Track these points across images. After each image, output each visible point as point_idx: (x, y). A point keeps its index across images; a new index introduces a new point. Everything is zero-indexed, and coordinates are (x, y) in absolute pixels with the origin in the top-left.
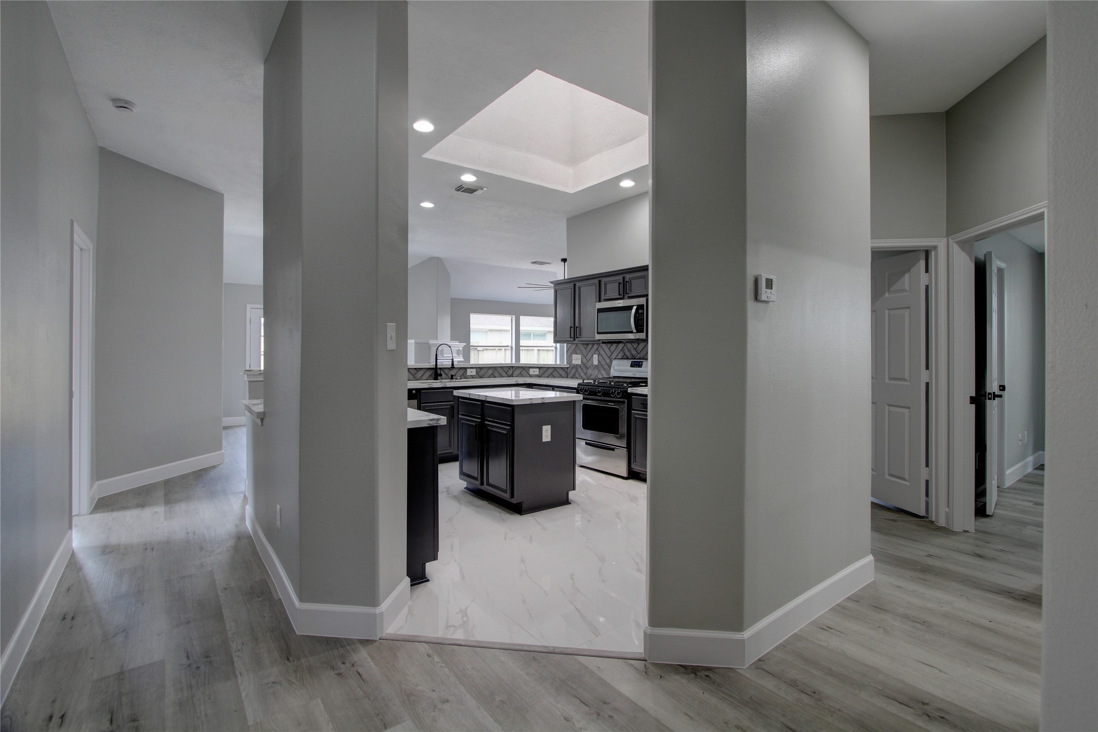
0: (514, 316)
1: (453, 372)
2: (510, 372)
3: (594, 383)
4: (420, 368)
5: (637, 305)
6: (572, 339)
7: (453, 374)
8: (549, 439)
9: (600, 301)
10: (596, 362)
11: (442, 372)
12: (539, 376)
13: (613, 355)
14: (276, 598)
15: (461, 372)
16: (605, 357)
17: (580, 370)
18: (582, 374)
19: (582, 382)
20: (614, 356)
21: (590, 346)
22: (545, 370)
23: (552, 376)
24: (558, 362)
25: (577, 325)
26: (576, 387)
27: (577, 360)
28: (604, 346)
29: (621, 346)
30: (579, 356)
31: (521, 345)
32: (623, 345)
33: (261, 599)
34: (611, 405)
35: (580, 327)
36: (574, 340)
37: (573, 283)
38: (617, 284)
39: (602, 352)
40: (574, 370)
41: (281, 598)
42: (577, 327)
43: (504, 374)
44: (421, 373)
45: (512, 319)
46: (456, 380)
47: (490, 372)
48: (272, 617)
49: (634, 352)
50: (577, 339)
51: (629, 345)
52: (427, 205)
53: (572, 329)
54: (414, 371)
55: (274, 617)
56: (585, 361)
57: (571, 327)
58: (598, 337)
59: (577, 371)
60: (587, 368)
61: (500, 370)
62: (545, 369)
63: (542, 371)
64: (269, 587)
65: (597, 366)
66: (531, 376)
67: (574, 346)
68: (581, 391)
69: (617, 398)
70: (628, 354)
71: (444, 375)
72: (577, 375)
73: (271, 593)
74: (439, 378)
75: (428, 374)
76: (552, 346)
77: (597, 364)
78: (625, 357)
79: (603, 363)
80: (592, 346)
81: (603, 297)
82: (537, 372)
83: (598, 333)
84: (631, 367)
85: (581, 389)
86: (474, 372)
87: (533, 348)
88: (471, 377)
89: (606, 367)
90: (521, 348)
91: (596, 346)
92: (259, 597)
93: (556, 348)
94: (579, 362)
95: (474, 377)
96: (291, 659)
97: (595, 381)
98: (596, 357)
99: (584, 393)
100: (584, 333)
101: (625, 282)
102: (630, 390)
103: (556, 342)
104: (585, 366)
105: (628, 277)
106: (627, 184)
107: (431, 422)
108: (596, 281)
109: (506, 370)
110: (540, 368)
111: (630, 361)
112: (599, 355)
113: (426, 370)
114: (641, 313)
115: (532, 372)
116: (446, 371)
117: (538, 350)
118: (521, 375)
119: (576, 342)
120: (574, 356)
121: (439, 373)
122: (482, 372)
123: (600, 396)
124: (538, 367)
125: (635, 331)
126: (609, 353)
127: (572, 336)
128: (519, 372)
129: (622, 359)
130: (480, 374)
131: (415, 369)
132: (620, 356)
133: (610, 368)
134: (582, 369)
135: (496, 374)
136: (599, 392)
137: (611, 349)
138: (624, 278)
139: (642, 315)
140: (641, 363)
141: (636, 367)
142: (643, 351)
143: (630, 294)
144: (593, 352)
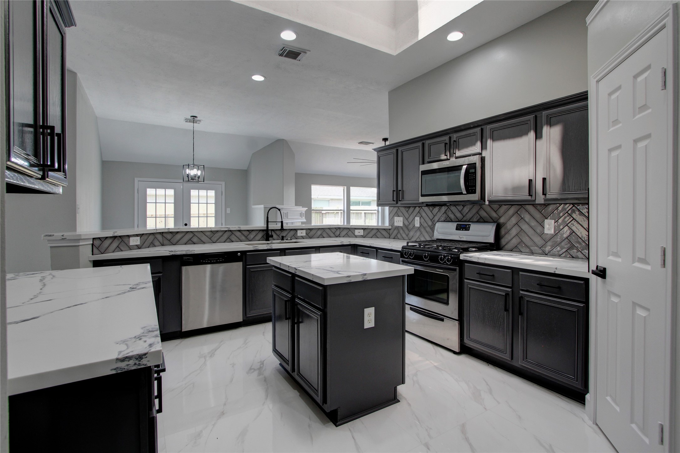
0: (345, 187)
1: (284, 234)
2: (338, 233)
3: (420, 247)
4: (253, 230)
5: (468, 164)
6: (395, 202)
7: (284, 235)
8: (372, 325)
9: (423, 163)
10: (417, 224)
11: (273, 233)
12: (363, 237)
13: (436, 217)
15: (292, 233)
16: (427, 219)
17: (401, 231)
18: (404, 236)
19: (406, 245)
20: (436, 219)
21: (412, 209)
22: (369, 232)
23: (375, 236)
24: (380, 224)
25: (400, 188)
26: (401, 250)
27: (399, 222)
28: (426, 209)
29: (444, 209)
30: (401, 219)
31: (351, 209)
32: (446, 208)
34: (439, 272)
35: (403, 191)
36: (397, 203)
37: (396, 149)
38: (443, 145)
39: (424, 214)
40: (396, 232)
42: (399, 190)
43: (332, 235)
44: (254, 234)
45: (344, 189)
46: (287, 241)
47: (319, 233)
49: (459, 215)
50: (399, 202)
51: (453, 208)
52: (258, 78)
53: (395, 193)
54: (247, 233)
56: (406, 223)
57: (394, 191)
58: (422, 199)
59: (399, 232)
60: (409, 230)
61: (328, 231)
62: (369, 230)
63: (367, 232)
65: (419, 228)
66: (356, 237)
67: (396, 209)
68: (405, 255)
69: (447, 264)
70: (452, 216)
71: (275, 236)
72: (399, 236)
74: (270, 239)
75: (260, 235)
76: (375, 210)
77: (419, 226)
78: (448, 219)
79: (425, 225)
80: (413, 208)
81: (427, 160)
82: (361, 232)
83: (422, 196)
84: (456, 230)
85: (406, 252)
86: (303, 233)
87: (361, 212)
88: (301, 238)
89: (428, 229)
90: (351, 212)
91: (417, 209)
93: (378, 211)
94: (401, 224)
95: (304, 237)
97: (420, 245)
98: (417, 220)
99: (409, 257)
100: (406, 196)
101: (452, 142)
102: (462, 257)
103: (378, 205)
104: (407, 227)
105: (455, 136)
106: (455, 36)
107: (123, 365)
108: (420, 144)
109: (334, 231)
110: (364, 229)
111: (455, 225)
112: (421, 217)
113: (257, 232)
114: (472, 173)
115: (357, 232)
116: (278, 232)
117: (365, 213)
118: (347, 236)
119: (399, 205)
120: (396, 219)
121: (270, 234)
122: (312, 233)
123: (427, 261)
124: (362, 229)
125: (464, 192)
126: (431, 216)
127: (395, 199)
128: (346, 233)
129: (444, 221)
130: (309, 235)
131: (248, 230)
132: (443, 219)
133: (433, 232)
134: (403, 230)
135: (325, 235)
136: (425, 257)
137: (433, 212)
138: (450, 138)
139: (473, 175)
140: (468, 226)
141: (463, 230)
142: (469, 213)
143: (458, 153)
144: (415, 214)
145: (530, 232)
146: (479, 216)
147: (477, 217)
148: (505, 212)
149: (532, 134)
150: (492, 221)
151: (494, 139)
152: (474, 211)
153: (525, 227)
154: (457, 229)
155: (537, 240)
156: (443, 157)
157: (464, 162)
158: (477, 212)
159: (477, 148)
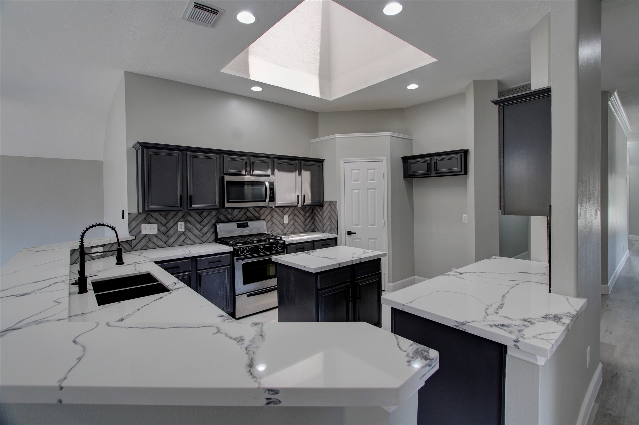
5: (268, 182)
10: (181, 229)
14: (597, 405)
16: (195, 223)
17: (155, 240)
18: (160, 243)
21: (172, 214)
25: (190, 193)
27: (151, 229)
30: (154, 226)
33: (609, 412)
35: (193, 197)
37: (181, 152)
39: (190, 219)
40: (144, 241)
41: (594, 402)
42: (190, 196)
48: (610, 395)
55: (609, 394)
56: (164, 229)
57: (181, 196)
58: (228, 205)
59: (150, 241)
60: (168, 237)
64: (596, 416)
67: (144, 215)
68: (241, 253)
69: (279, 250)
70: (229, 218)
72: (150, 245)
73: (598, 411)
77: (184, 231)
79: (193, 228)
80: (174, 213)
83: (228, 202)
85: (241, 251)
89: (196, 232)
91: (180, 214)
92: (610, 414)
94: (155, 232)
96: (615, 373)
98: (181, 224)
99: (245, 254)
101: (251, 163)
102: (287, 242)
104: (165, 234)
105: (252, 159)
108: (217, 156)
111: (234, 224)
112: (186, 221)
114: (272, 188)
120: (145, 226)
125: (267, 200)
126: (199, 219)
134: (158, 238)
136: (262, 249)
139: (272, 190)
140: (246, 224)
141: (243, 227)
142: (239, 215)
143: (255, 172)
144: (177, 219)
145: (277, 223)
146: (246, 216)
147: (245, 217)
148: (264, 213)
149: (297, 172)
150: (255, 219)
151: (279, 170)
152: (242, 213)
153: (275, 221)
154: (238, 227)
155: (281, 227)
156: (243, 172)
157: (266, 180)
158: (245, 214)
159: (269, 172)
